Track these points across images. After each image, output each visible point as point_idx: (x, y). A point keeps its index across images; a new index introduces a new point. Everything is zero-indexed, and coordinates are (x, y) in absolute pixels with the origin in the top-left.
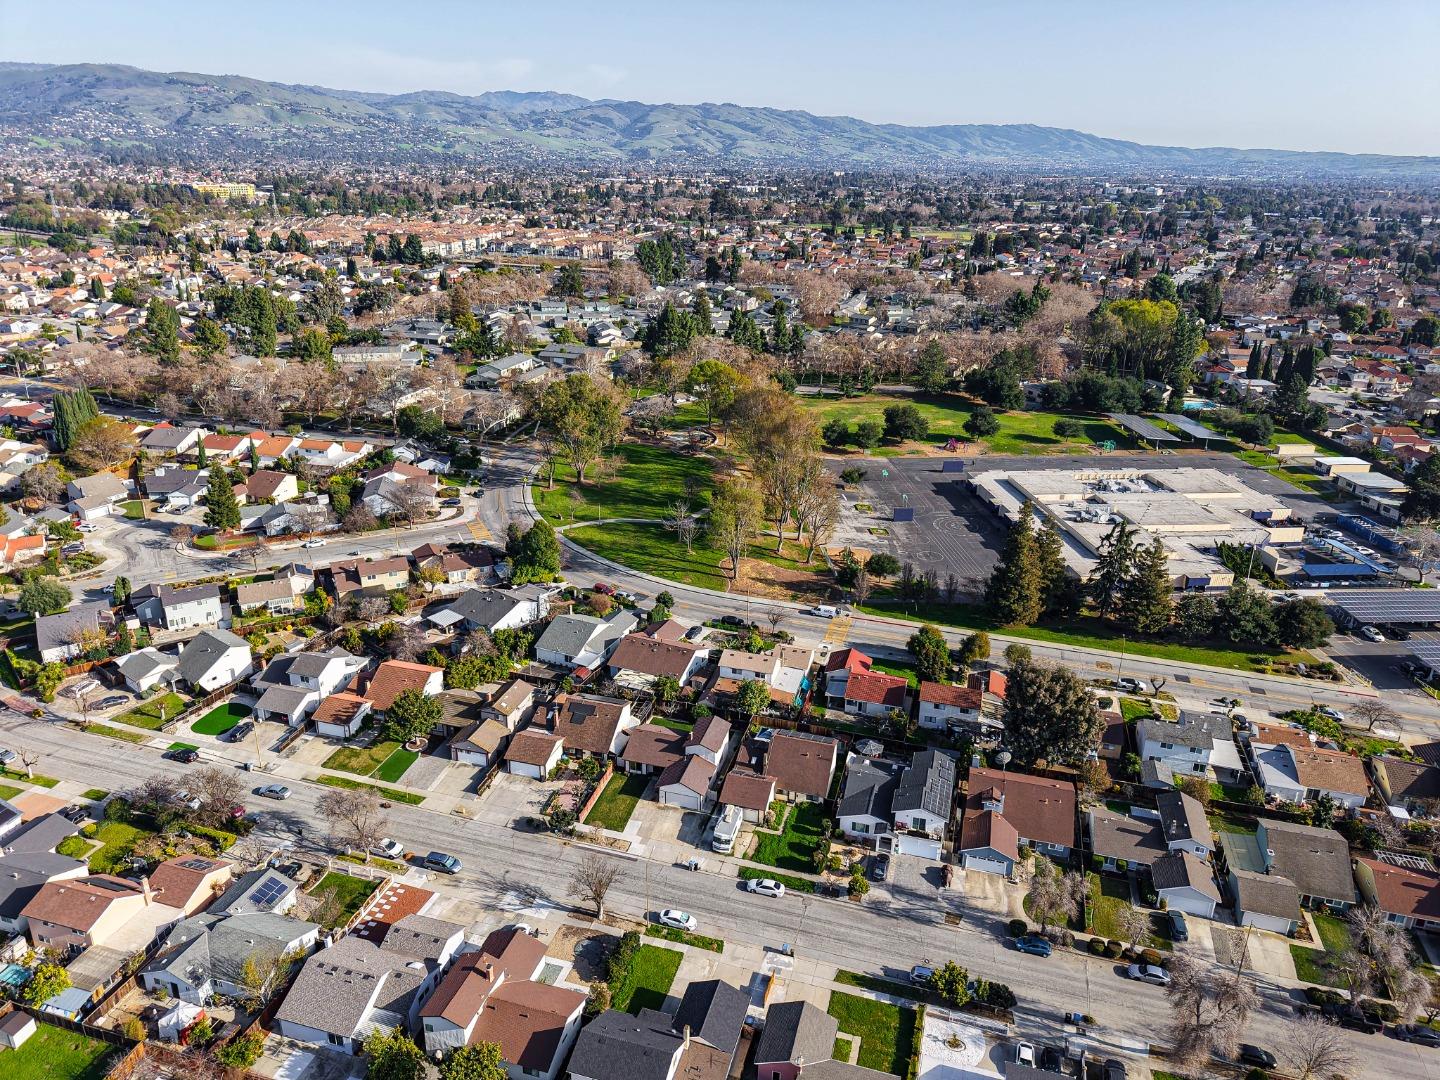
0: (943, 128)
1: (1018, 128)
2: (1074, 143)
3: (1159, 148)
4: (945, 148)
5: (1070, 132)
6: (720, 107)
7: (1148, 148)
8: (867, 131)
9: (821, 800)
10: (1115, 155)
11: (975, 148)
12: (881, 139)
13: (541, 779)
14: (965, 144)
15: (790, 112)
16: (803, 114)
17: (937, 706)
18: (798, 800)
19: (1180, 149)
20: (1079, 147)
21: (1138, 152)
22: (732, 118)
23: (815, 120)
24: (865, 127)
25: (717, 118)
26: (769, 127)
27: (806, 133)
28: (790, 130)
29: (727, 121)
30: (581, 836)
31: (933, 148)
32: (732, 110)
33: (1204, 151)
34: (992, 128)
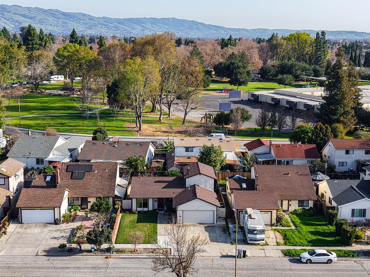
0: (131, 19)
1: (168, 19)
2: (195, 26)
3: (234, 29)
4: (133, 29)
5: (193, 22)
6: (10, 7)
7: (229, 29)
8: (93, 20)
9: (311, 204)
10: (215, 32)
11: (148, 29)
12: (100, 24)
13: (56, 222)
14: (143, 26)
15: (50, 10)
16: (57, 11)
17: (347, 152)
18: (292, 209)
19: (243, 29)
20: (198, 28)
21: (225, 31)
22: (18, 12)
23: (64, 14)
24: (91, 18)
25: (10, 12)
26: (39, 17)
27: (60, 20)
28: (51, 19)
29: (15, 14)
30: (118, 251)
31: (128, 28)
32: (18, 8)
33: (254, 30)
34: (155, 19)
